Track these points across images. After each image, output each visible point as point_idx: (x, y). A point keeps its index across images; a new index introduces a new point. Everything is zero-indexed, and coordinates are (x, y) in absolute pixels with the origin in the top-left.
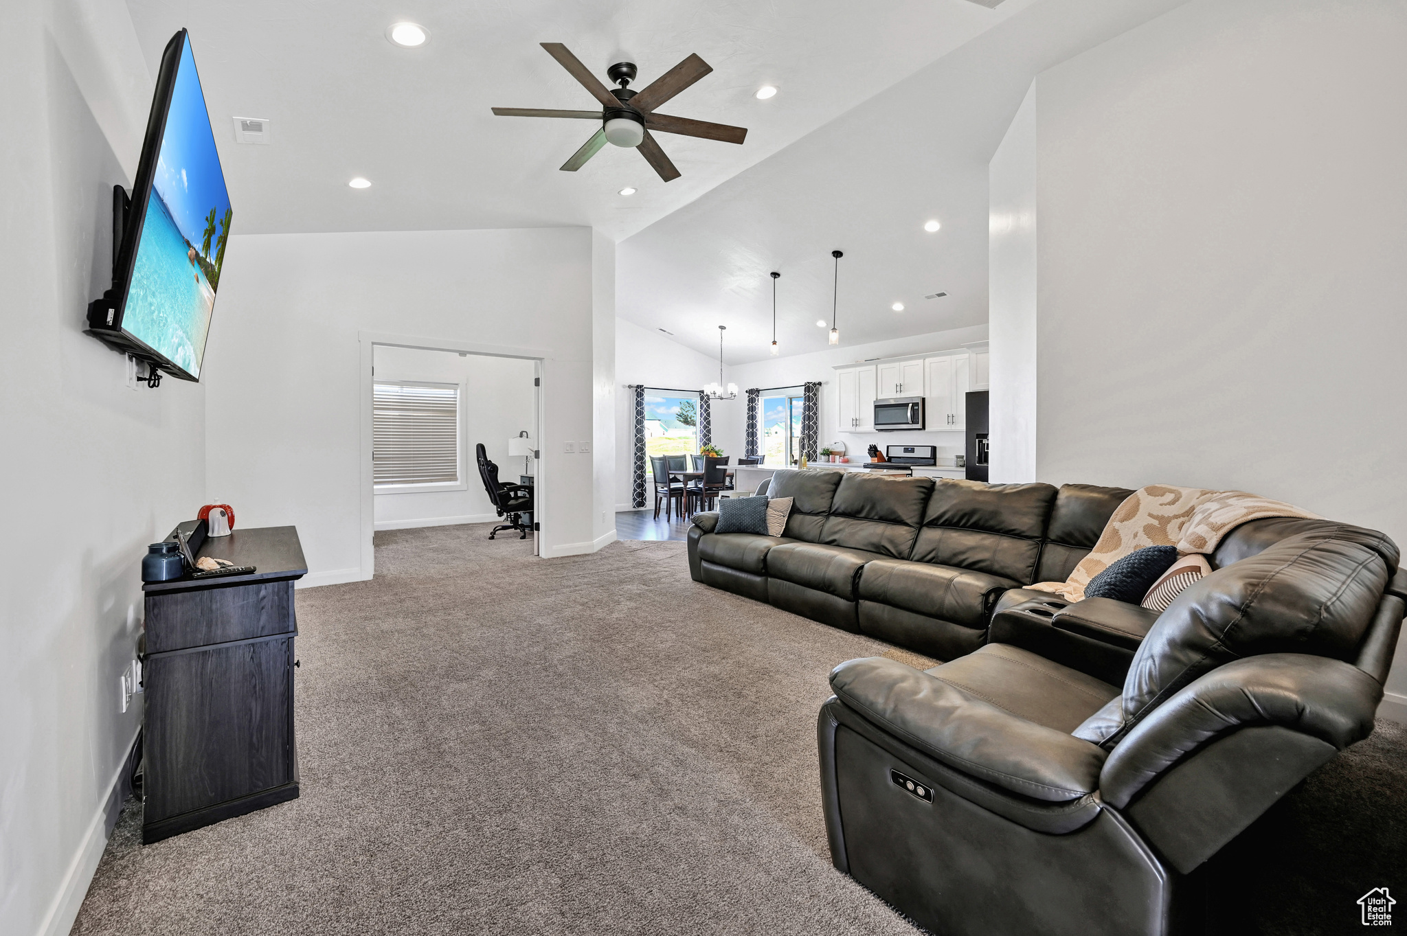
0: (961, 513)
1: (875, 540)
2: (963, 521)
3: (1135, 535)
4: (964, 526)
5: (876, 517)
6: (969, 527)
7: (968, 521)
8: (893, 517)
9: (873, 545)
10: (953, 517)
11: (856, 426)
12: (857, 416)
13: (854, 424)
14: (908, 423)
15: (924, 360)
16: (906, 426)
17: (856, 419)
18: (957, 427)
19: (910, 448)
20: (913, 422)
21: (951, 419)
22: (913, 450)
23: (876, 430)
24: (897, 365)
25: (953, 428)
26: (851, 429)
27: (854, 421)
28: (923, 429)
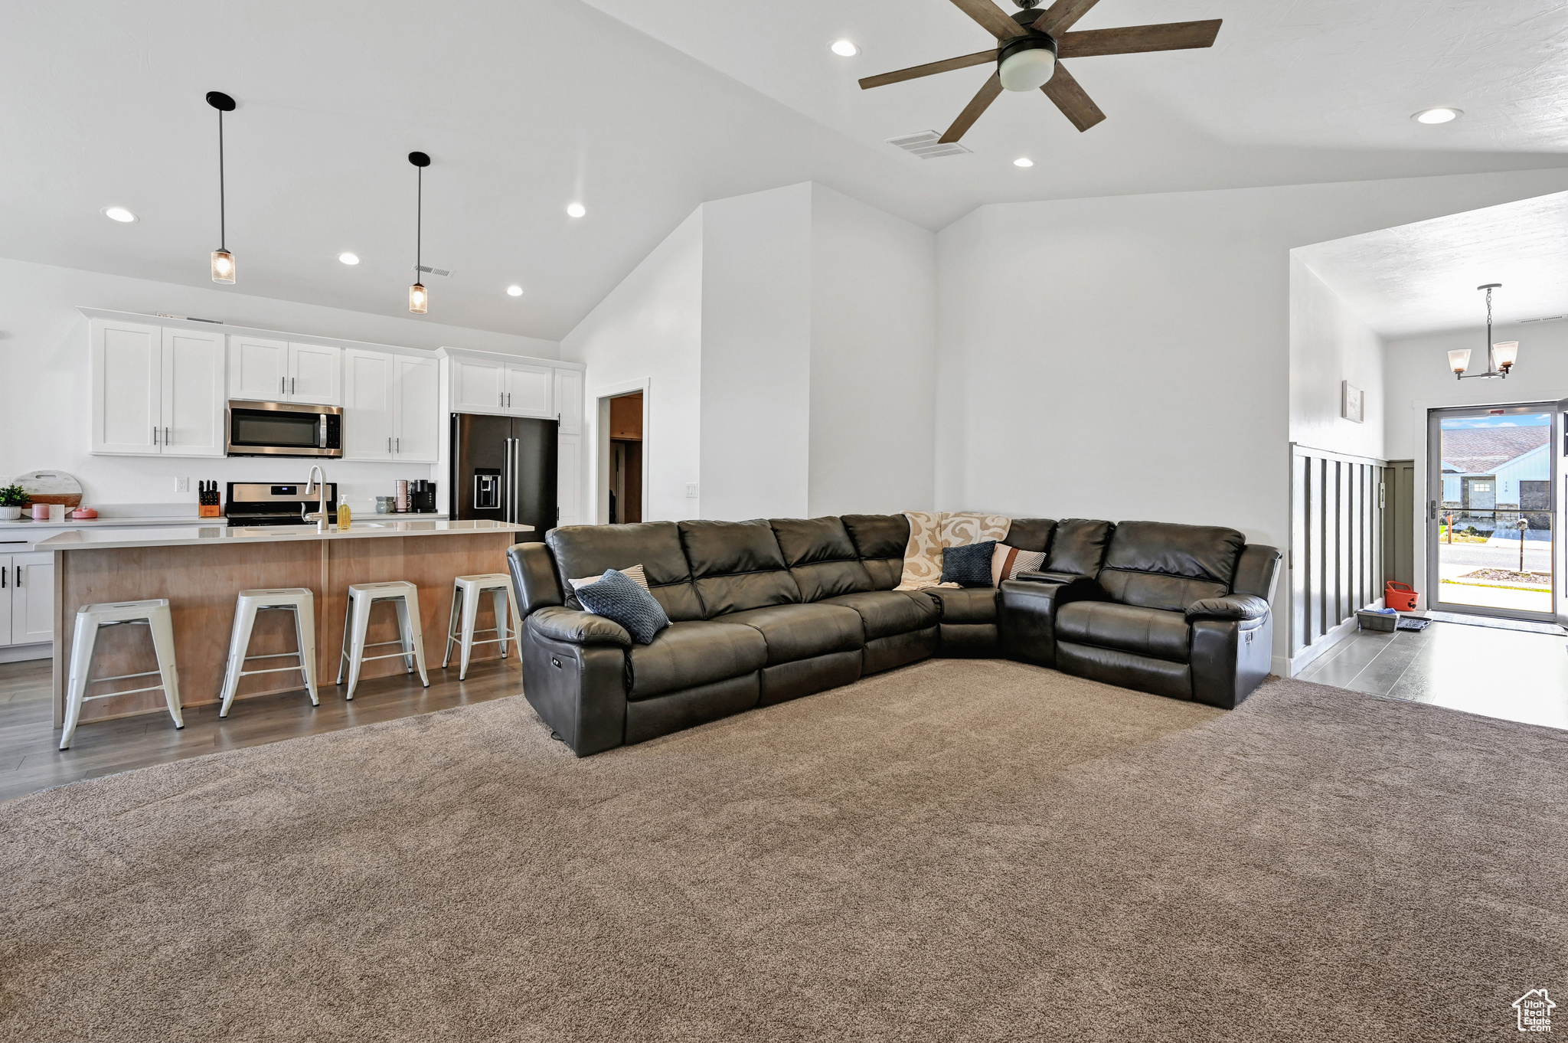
0: (820, 548)
1: (773, 592)
2: (822, 556)
3: (926, 542)
4: (822, 560)
5: (753, 569)
6: (827, 559)
7: (825, 554)
8: (772, 563)
9: (775, 598)
10: (816, 552)
11: (164, 443)
12: (167, 423)
13: (158, 439)
14: (318, 447)
15: (342, 349)
16: (315, 451)
17: (164, 429)
18: (405, 457)
19: (285, 487)
20: (328, 446)
21: (394, 445)
22: (292, 490)
23: (225, 454)
24: (282, 345)
25: (396, 457)
26: (149, 448)
27: (158, 434)
28: (340, 457)
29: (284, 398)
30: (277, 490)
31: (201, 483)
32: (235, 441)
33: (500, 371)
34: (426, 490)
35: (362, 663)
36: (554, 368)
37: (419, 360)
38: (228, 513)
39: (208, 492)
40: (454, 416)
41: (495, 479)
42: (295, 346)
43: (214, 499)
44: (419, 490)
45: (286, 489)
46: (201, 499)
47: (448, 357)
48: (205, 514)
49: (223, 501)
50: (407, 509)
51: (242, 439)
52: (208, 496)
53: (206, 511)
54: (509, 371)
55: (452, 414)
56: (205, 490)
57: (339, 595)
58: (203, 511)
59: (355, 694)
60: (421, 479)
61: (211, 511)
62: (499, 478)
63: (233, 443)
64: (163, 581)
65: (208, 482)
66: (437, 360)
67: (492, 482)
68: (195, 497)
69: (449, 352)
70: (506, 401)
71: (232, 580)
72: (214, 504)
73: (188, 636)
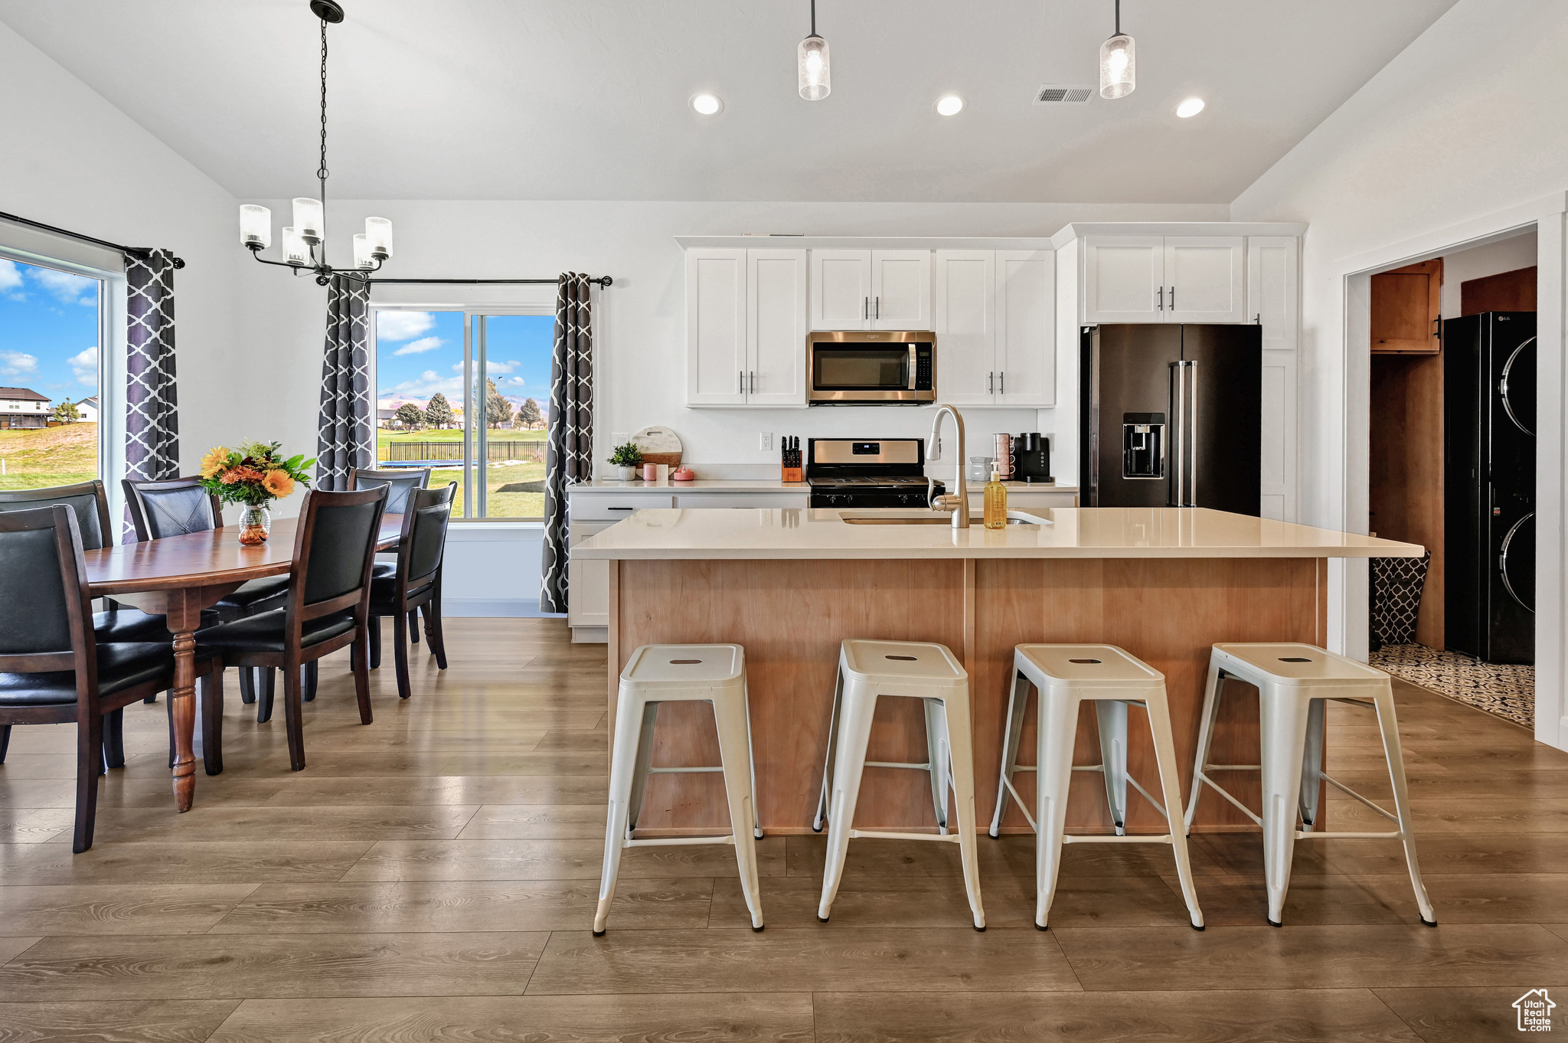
11: (749, 391)
12: (752, 368)
13: (744, 386)
14: (905, 388)
15: (932, 251)
16: (900, 395)
17: (749, 374)
18: (1010, 400)
19: (866, 444)
20: (918, 387)
21: (997, 382)
22: (874, 449)
23: (806, 403)
24: (863, 253)
25: (999, 400)
26: (735, 398)
27: (744, 379)
28: (930, 402)
29: (867, 326)
30: (859, 448)
31: (784, 439)
32: (817, 386)
33: (1156, 252)
34: (1038, 448)
35: (1064, 846)
36: (1246, 239)
37: (1030, 253)
38: (811, 477)
39: (790, 452)
40: (1086, 331)
41: (1156, 430)
42: (880, 254)
43: (796, 460)
44: (1029, 448)
45: (868, 446)
46: (784, 460)
47: (1076, 239)
48: (788, 478)
49: (805, 461)
50: (1009, 475)
51: (825, 381)
52: (790, 455)
53: (788, 475)
54: (1170, 251)
55: (1083, 329)
56: (788, 449)
57: (992, 658)
58: (786, 474)
59: (1051, 915)
60: (1032, 432)
61: (794, 475)
62: (1163, 429)
63: (816, 388)
64: (737, 611)
65: (791, 438)
66: (1053, 252)
67: (1148, 436)
68: (778, 458)
69: (1080, 232)
70: (1167, 301)
71: (829, 616)
72: (796, 467)
73: (770, 709)
